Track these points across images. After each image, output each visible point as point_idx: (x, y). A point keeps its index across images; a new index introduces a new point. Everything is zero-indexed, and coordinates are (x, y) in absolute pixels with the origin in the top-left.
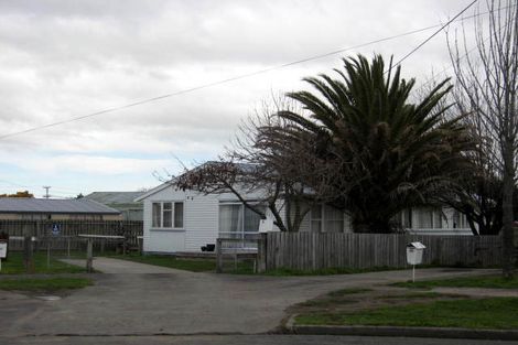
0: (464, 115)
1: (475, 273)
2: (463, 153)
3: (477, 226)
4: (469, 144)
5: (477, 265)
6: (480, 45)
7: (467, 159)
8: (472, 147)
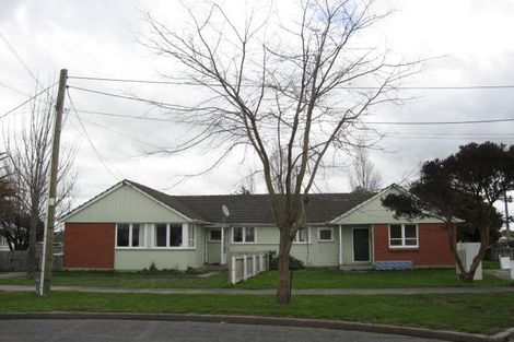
0: (9, 174)
1: (11, 275)
2: (7, 198)
3: (13, 245)
4: (11, 193)
5: (13, 270)
6: (24, 131)
7: (9, 202)
8: (14, 194)
